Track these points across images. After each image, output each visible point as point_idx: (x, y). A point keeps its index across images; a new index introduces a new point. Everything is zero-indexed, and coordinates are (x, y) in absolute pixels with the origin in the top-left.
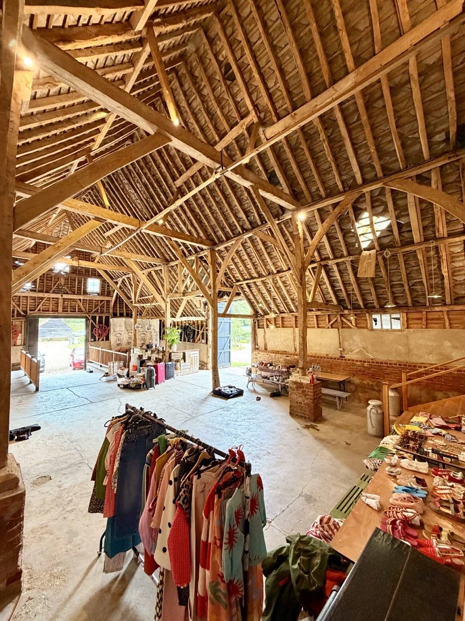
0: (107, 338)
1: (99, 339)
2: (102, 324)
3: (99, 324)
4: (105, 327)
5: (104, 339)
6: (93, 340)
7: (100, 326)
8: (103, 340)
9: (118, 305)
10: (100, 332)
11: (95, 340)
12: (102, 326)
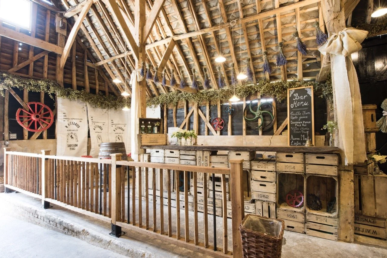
0: (52, 134)
1: (30, 135)
2: (40, 101)
3: (30, 100)
4: (45, 110)
5: (45, 135)
6: (14, 136)
7: (32, 106)
8: (41, 137)
9: (74, 69)
10: (33, 118)
11: (20, 137)
12: (39, 107)
